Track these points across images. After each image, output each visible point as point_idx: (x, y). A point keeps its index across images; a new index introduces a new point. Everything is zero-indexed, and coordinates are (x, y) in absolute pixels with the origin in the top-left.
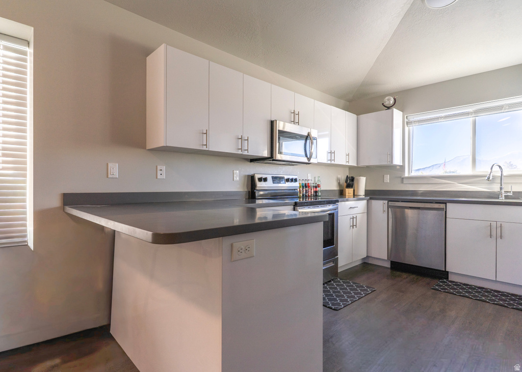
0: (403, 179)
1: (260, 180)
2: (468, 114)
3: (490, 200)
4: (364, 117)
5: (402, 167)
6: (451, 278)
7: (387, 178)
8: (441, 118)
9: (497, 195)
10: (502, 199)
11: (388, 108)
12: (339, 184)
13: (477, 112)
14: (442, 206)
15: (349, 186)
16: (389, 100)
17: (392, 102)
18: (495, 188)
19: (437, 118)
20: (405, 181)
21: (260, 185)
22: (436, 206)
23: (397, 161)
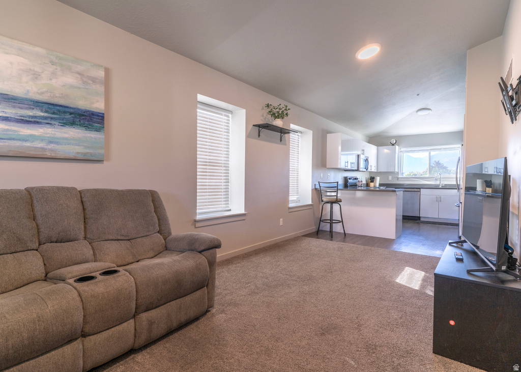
0: (398, 178)
1: (349, 179)
2: (427, 150)
3: (436, 187)
4: (380, 148)
5: (398, 173)
6: (422, 219)
7: (390, 178)
8: (416, 150)
9: (439, 185)
10: (440, 187)
11: (393, 145)
12: (366, 181)
13: (431, 150)
14: (419, 190)
15: (372, 181)
16: (393, 141)
17: (395, 142)
18: (438, 183)
19: (414, 151)
20: (399, 179)
21: (350, 181)
22: (416, 190)
23: (396, 170)
